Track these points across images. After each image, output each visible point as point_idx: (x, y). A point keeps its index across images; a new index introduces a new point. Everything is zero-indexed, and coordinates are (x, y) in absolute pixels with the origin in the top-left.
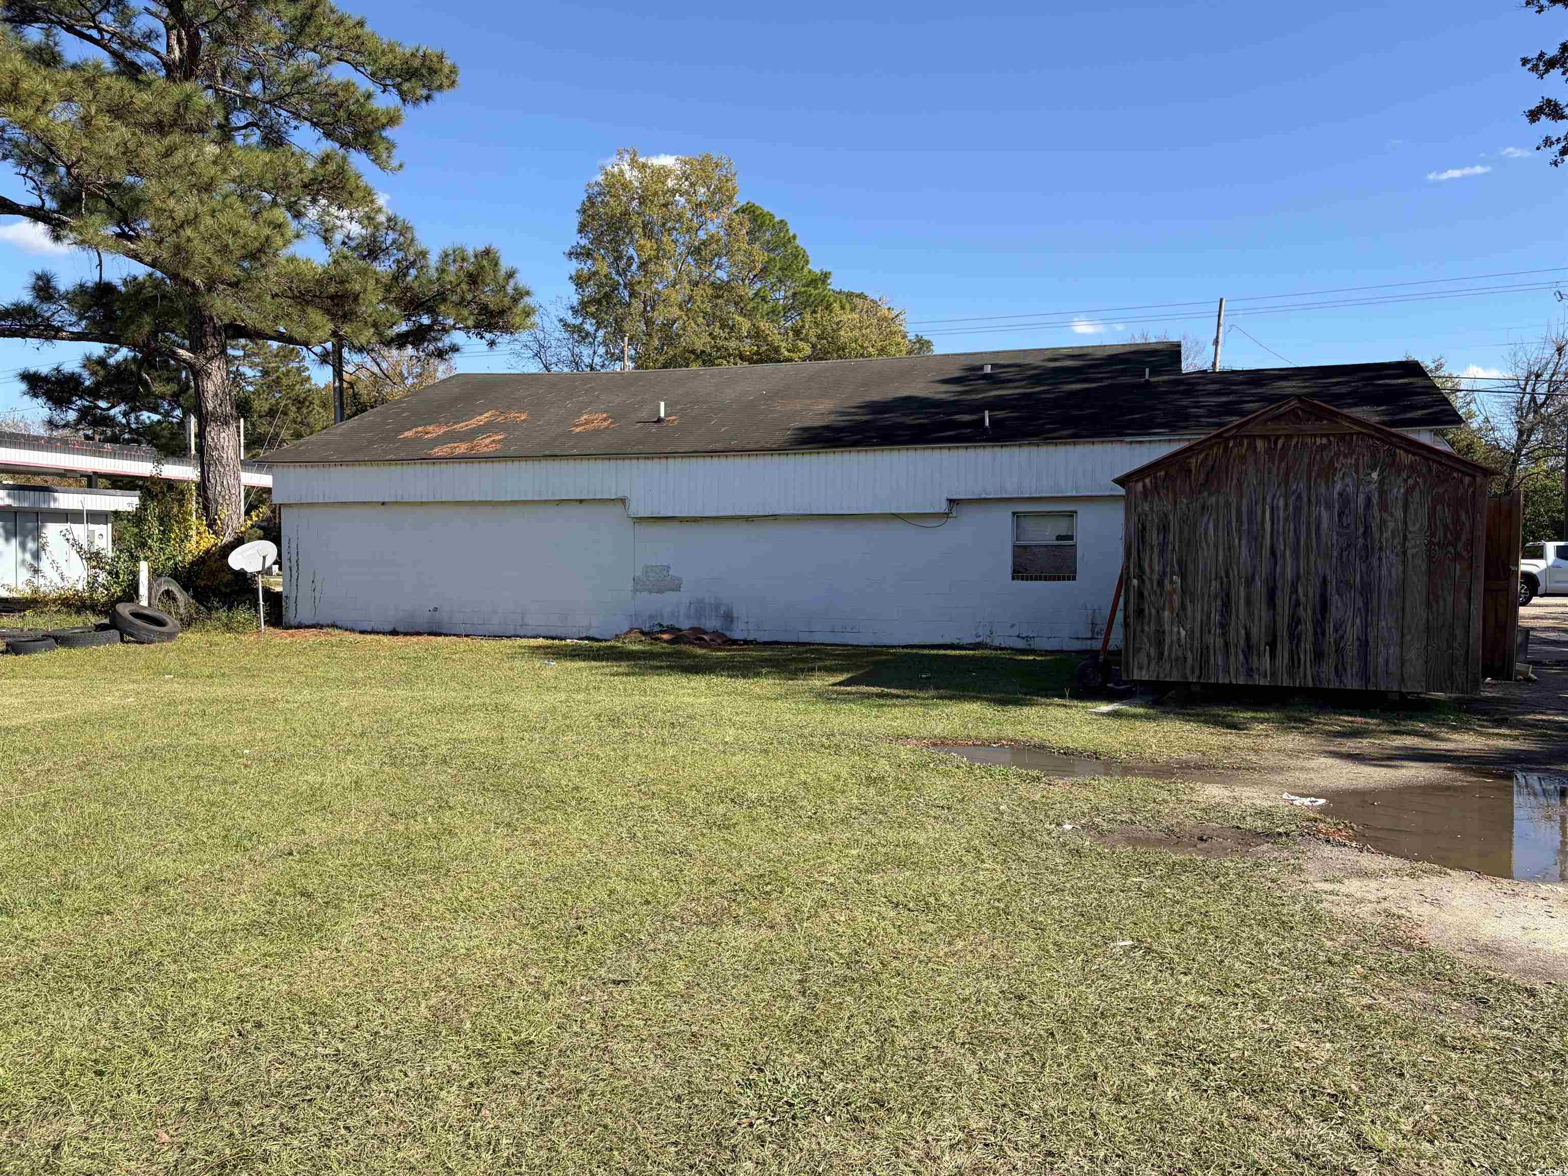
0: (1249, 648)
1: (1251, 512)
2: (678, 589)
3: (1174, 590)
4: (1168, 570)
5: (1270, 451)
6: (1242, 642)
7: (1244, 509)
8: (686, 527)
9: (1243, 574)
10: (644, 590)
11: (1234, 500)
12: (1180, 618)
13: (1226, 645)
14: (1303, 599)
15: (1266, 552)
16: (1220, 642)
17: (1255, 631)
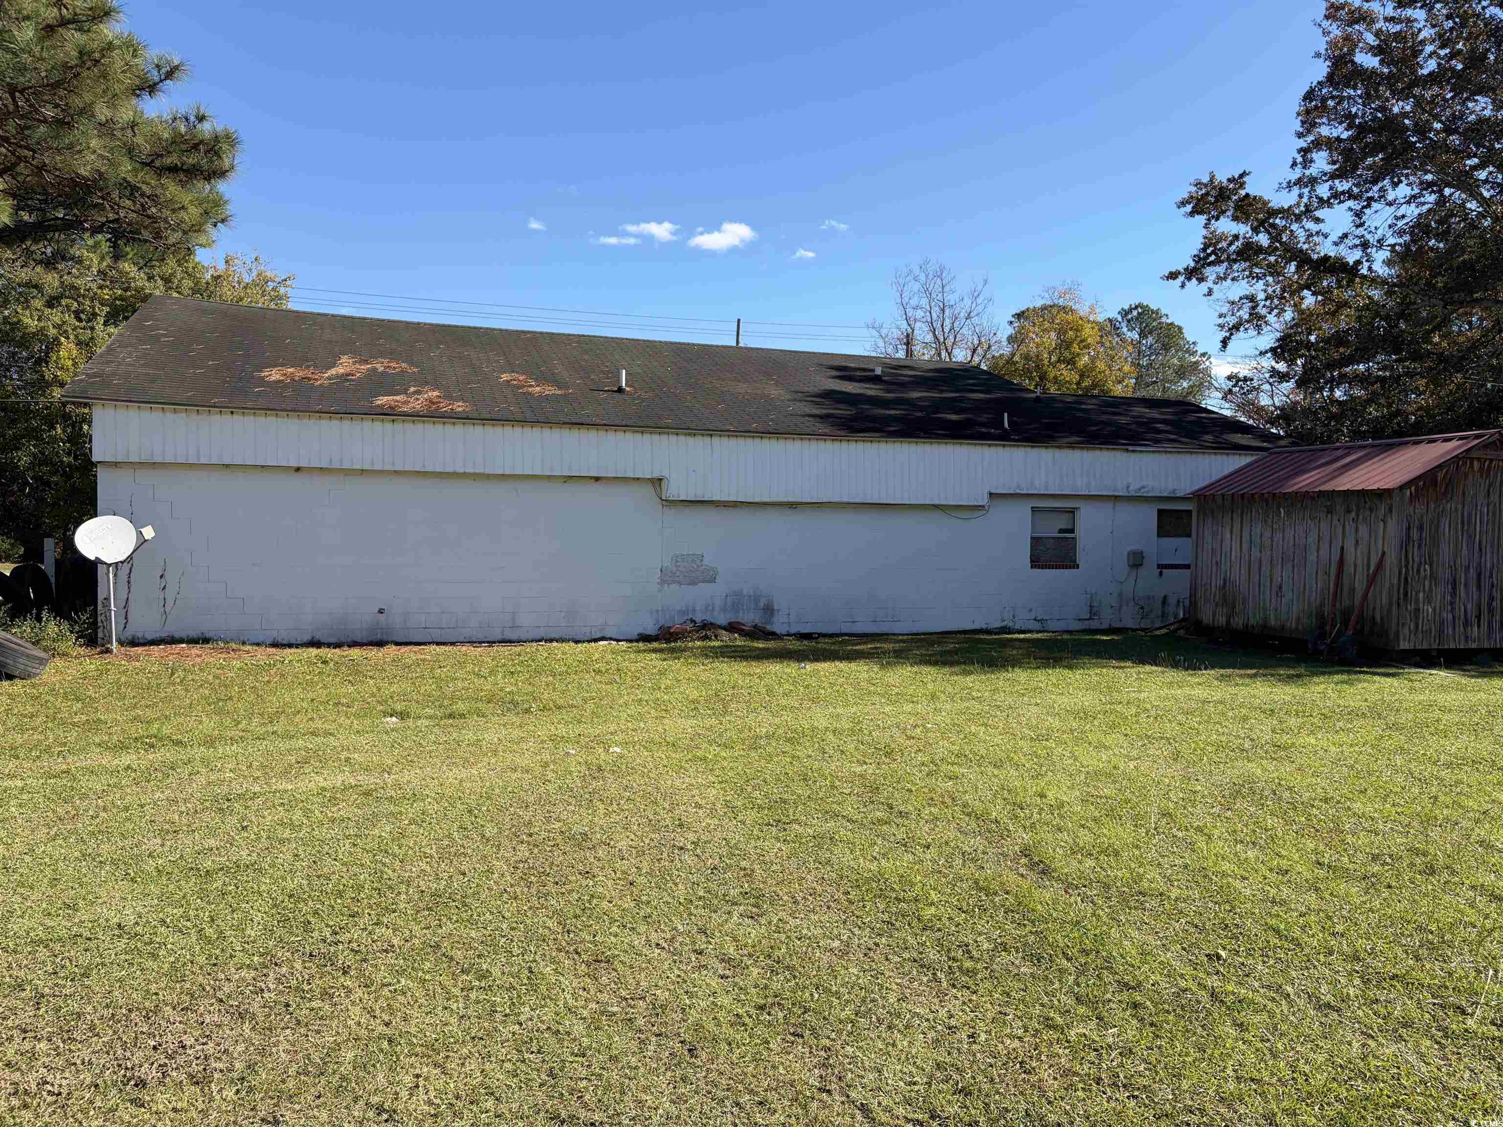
0: (1467, 623)
1: (1470, 515)
2: (713, 580)
3: (1425, 576)
4: (1423, 560)
5: (1481, 469)
6: (1462, 617)
7: (1466, 514)
8: (725, 512)
9: (1463, 563)
10: (674, 582)
11: (1460, 507)
12: (1429, 600)
13: (1454, 617)
14: (1495, 583)
15: (1477, 546)
16: (1450, 616)
17: (1469, 606)
